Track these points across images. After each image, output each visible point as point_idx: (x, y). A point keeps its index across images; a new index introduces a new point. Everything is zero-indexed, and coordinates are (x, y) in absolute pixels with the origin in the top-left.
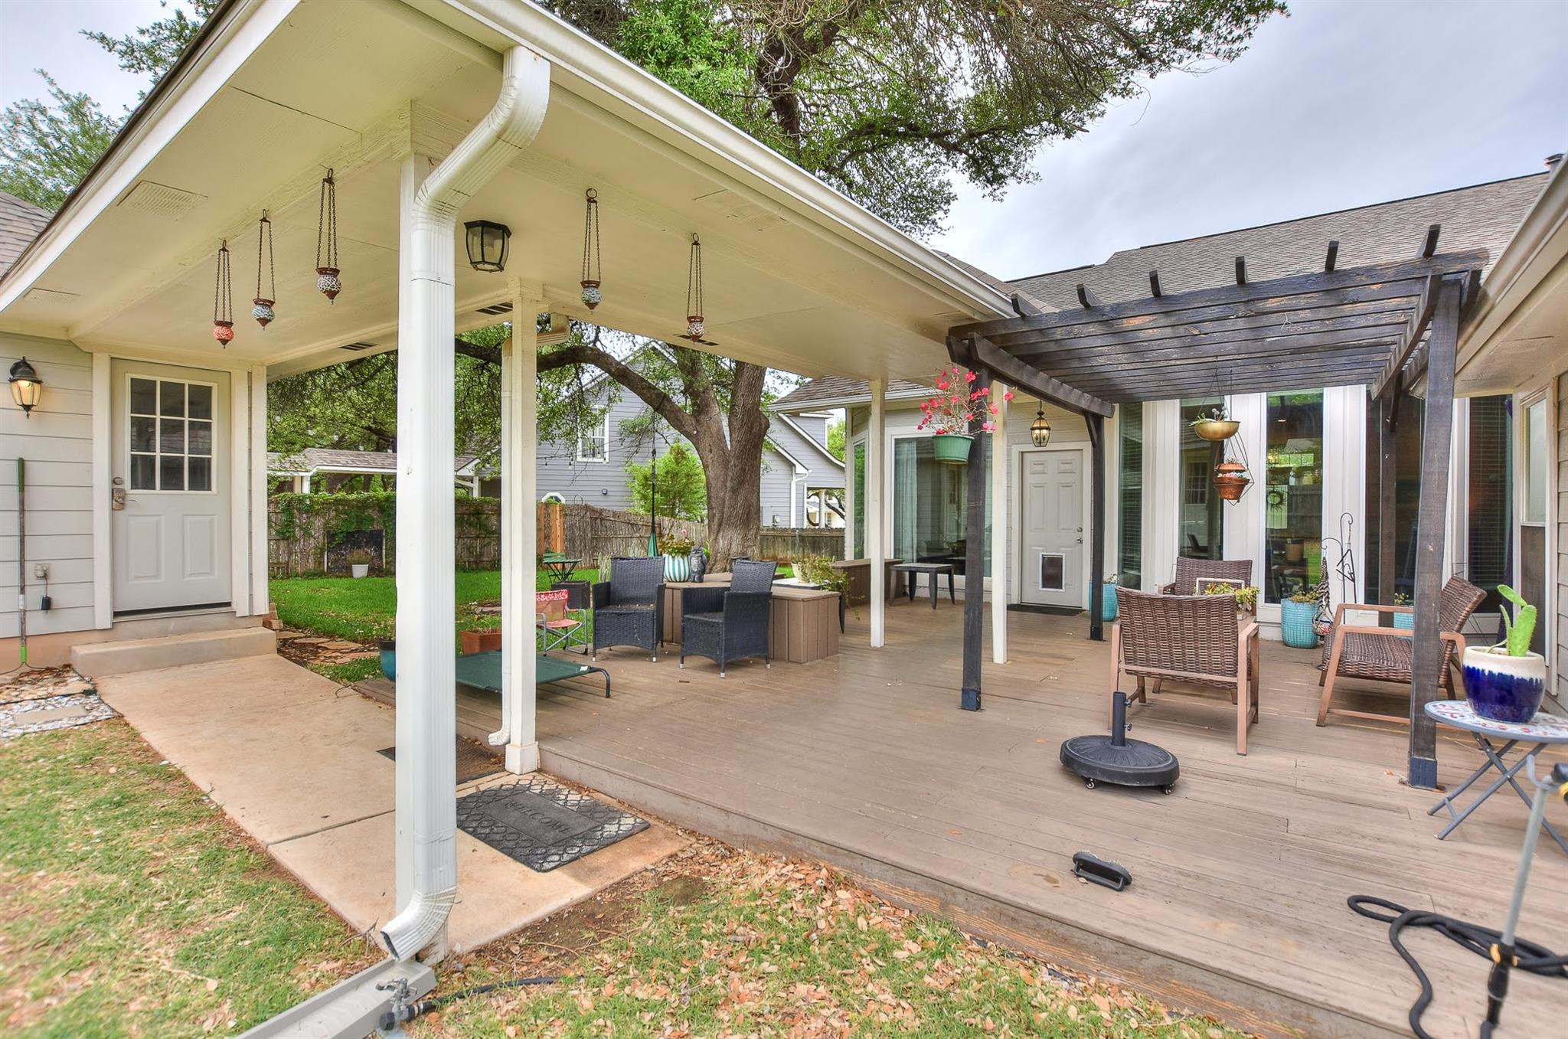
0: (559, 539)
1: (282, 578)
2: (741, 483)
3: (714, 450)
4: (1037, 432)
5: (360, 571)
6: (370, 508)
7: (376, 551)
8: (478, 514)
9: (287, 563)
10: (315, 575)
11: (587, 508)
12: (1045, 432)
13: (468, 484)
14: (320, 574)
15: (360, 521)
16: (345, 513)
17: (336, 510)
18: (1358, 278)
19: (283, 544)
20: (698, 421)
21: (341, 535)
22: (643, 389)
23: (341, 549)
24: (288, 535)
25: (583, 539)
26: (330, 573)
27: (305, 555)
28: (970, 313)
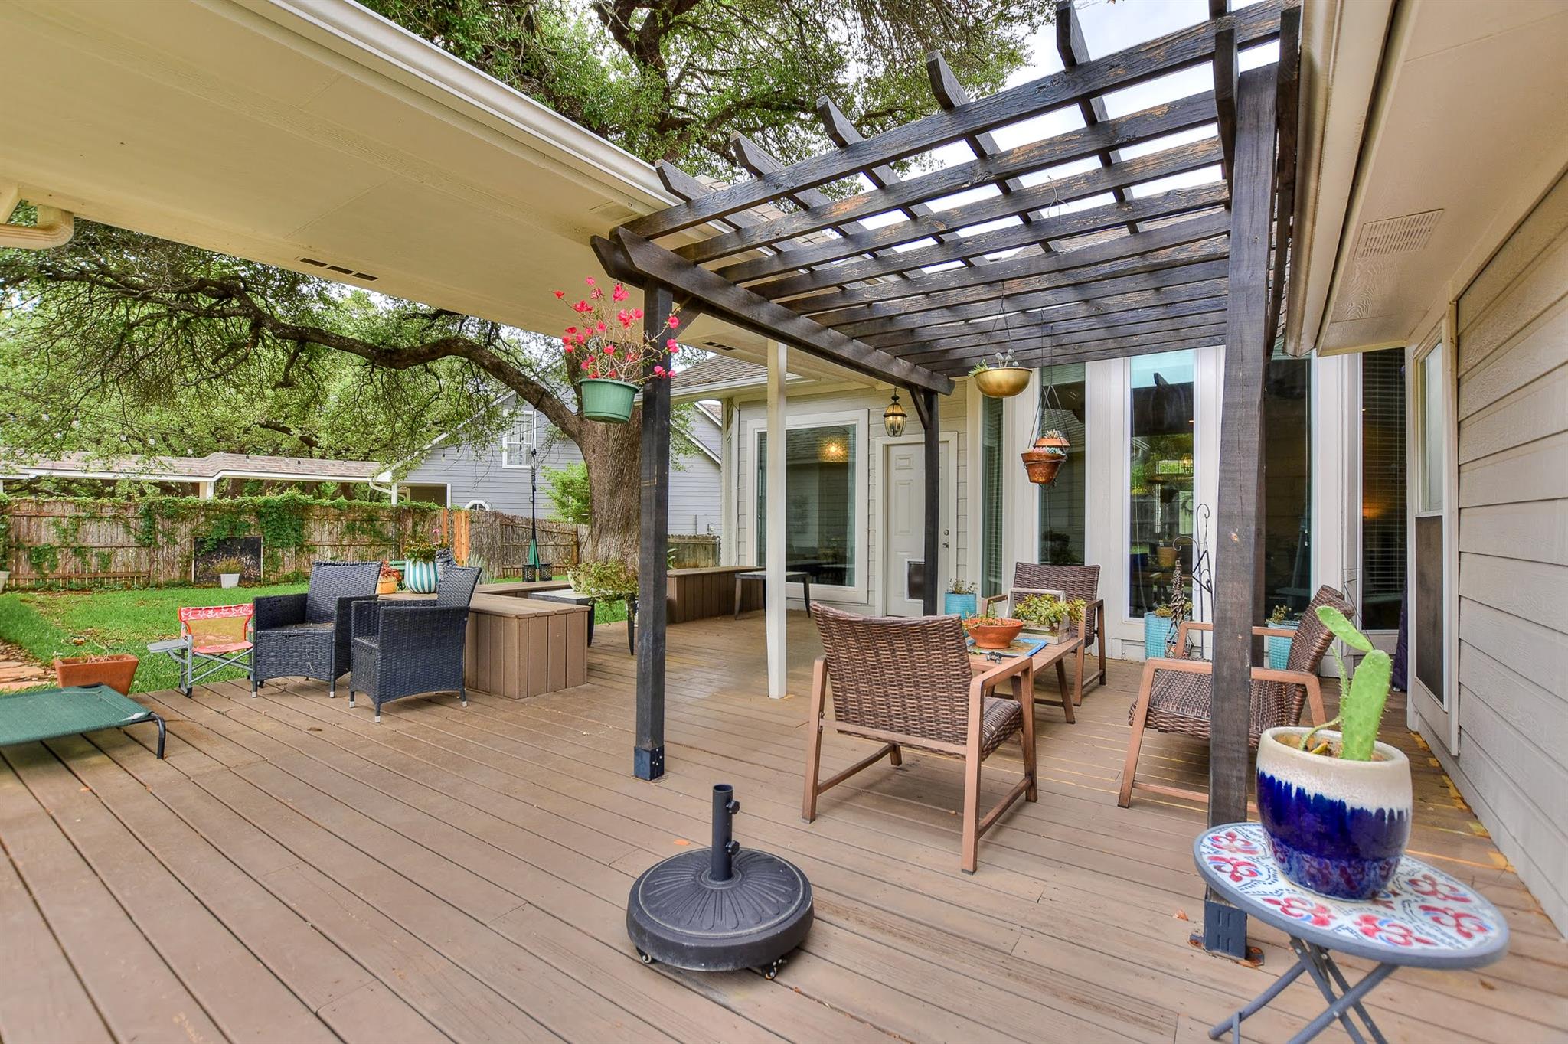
0: (464, 547)
1: (139, 589)
3: (598, 450)
4: (891, 418)
5: (229, 581)
6: (246, 513)
7: (252, 559)
8: (373, 520)
9: (148, 572)
10: (179, 585)
11: (496, 514)
12: (899, 418)
13: (388, 491)
14: (184, 584)
15: (234, 528)
16: (217, 519)
17: (206, 516)
18: (1112, 73)
19: (143, 551)
20: (583, 420)
21: (210, 543)
22: (520, 384)
23: (211, 558)
24: (147, 541)
25: (491, 547)
26: (198, 583)
27: (169, 564)
28: (623, 203)
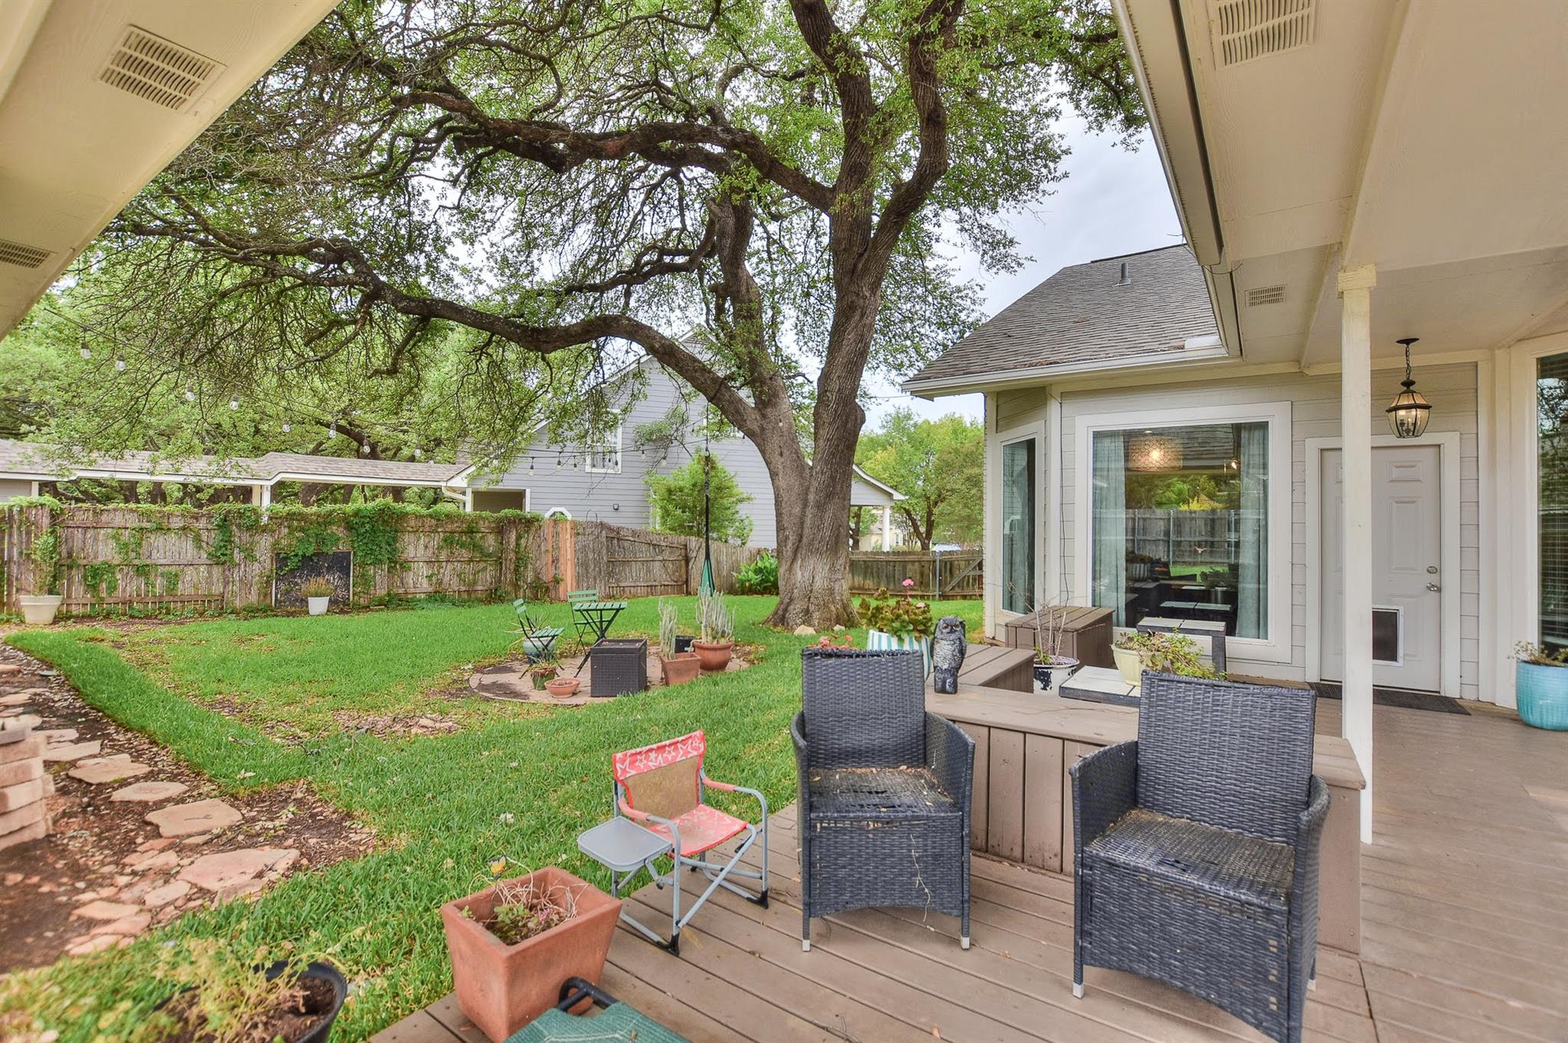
0: (569, 564)
1: (212, 616)
2: (829, 496)
3: (786, 453)
4: (1402, 413)
5: (318, 605)
6: (334, 524)
7: (340, 578)
8: (472, 532)
9: (222, 595)
10: (258, 610)
11: (602, 525)
12: (1418, 412)
13: (460, 497)
14: (264, 609)
15: (321, 542)
16: (302, 531)
19: (217, 571)
20: (764, 416)
21: (296, 560)
22: (696, 371)
23: (295, 577)
24: (223, 559)
25: (597, 563)
26: (279, 609)
27: (245, 583)
